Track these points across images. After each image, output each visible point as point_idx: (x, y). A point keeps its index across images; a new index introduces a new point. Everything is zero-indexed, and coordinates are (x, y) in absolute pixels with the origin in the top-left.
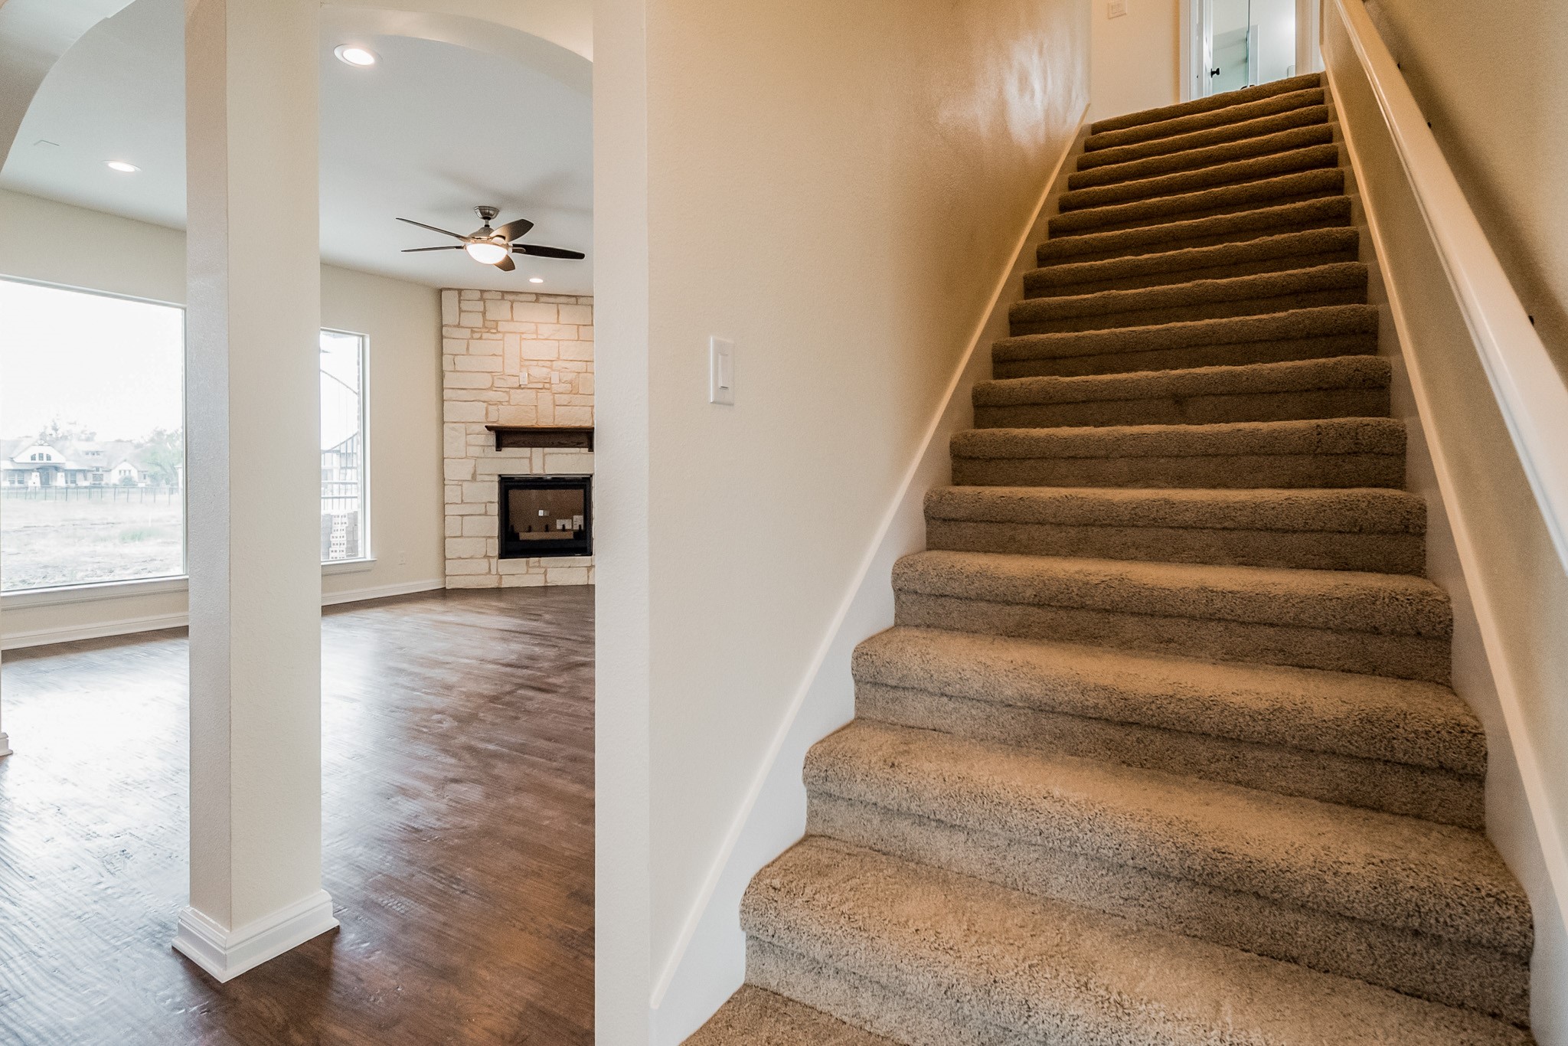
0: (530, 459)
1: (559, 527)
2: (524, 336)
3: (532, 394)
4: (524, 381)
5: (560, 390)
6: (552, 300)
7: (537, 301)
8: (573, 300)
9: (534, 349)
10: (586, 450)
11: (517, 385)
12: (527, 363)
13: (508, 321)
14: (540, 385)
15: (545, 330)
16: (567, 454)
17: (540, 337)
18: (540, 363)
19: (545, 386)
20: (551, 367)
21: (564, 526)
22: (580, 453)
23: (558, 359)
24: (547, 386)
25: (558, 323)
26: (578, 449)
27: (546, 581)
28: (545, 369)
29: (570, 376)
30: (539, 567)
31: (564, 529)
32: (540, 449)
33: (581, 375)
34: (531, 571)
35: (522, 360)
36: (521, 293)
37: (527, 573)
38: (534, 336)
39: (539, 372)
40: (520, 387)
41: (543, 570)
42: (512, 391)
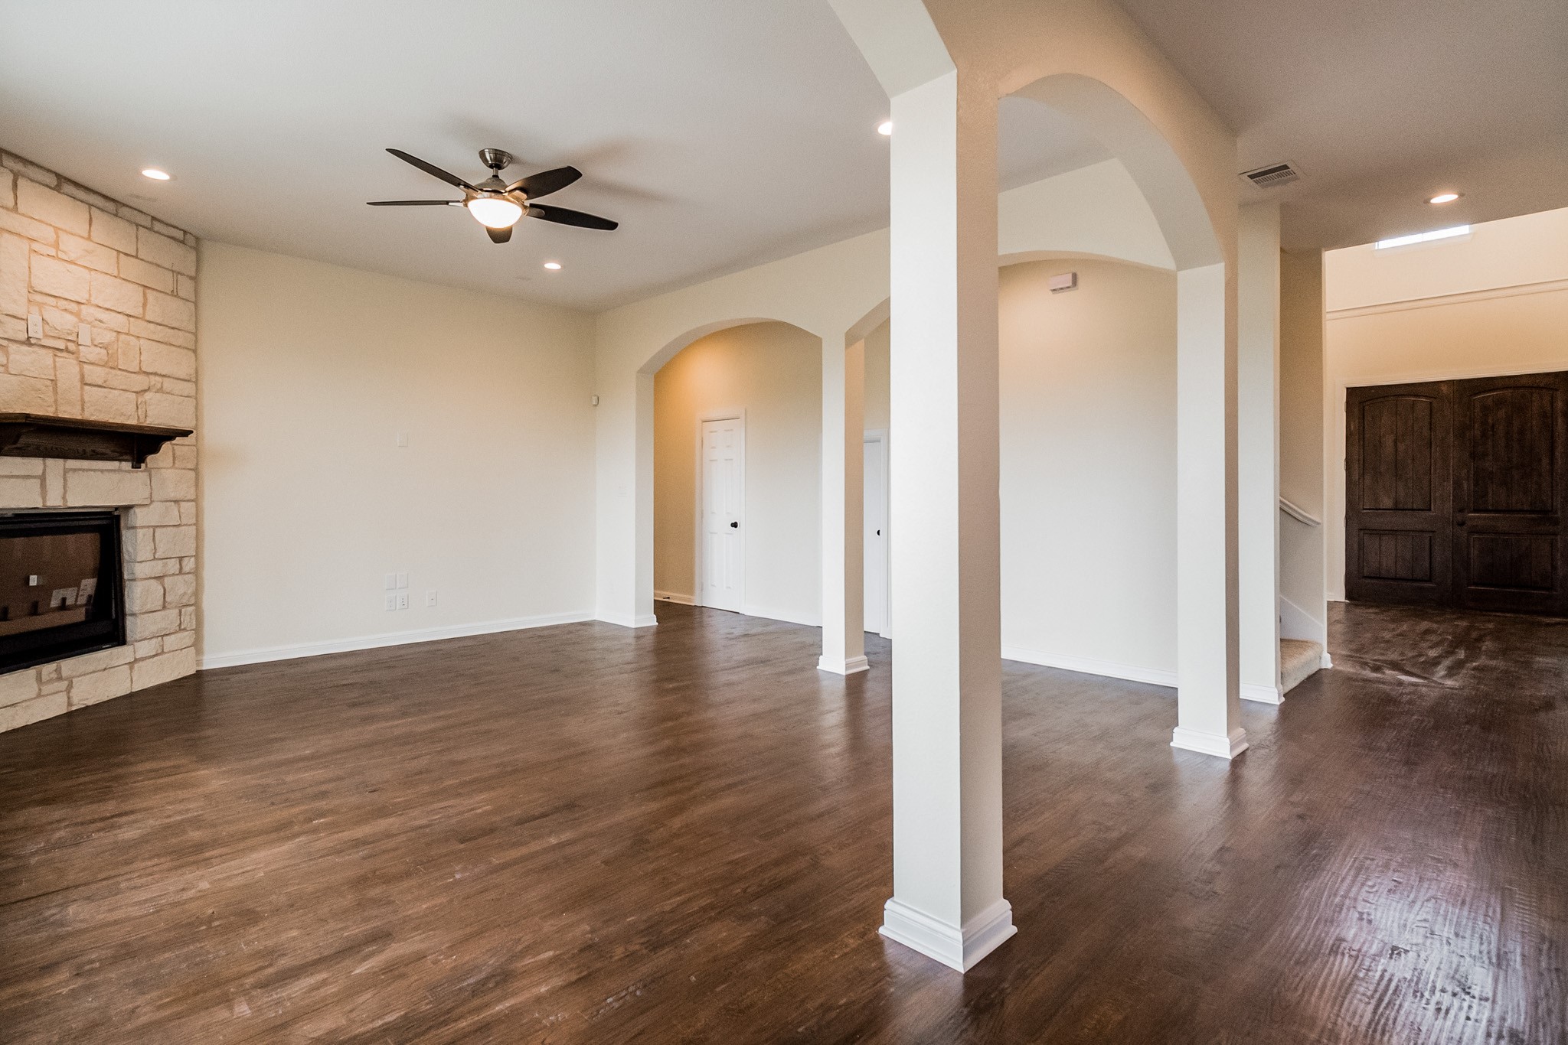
0: (43, 478)
1: (54, 603)
2: (35, 246)
3: (47, 357)
4: (36, 332)
5: (91, 358)
6: (81, 194)
7: (57, 188)
8: (110, 206)
9: (51, 275)
10: (127, 465)
11: (23, 337)
12: (38, 298)
13: (7, 209)
14: (61, 345)
15: (73, 246)
16: (102, 471)
17: (61, 255)
18: (62, 304)
19: (68, 347)
20: (78, 315)
21: (64, 600)
22: (120, 470)
23: (88, 303)
24: (72, 346)
25: (89, 238)
26: (117, 463)
27: (70, 704)
28: (68, 317)
29: (108, 337)
30: (60, 678)
31: (63, 606)
32: (61, 461)
33: (122, 337)
34: (46, 689)
35: (32, 290)
36: (32, 163)
37: (39, 695)
38: (53, 252)
39: (63, 321)
40: (28, 342)
41: (66, 683)
42: (13, 347)
